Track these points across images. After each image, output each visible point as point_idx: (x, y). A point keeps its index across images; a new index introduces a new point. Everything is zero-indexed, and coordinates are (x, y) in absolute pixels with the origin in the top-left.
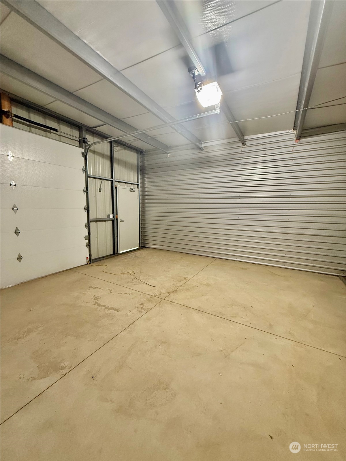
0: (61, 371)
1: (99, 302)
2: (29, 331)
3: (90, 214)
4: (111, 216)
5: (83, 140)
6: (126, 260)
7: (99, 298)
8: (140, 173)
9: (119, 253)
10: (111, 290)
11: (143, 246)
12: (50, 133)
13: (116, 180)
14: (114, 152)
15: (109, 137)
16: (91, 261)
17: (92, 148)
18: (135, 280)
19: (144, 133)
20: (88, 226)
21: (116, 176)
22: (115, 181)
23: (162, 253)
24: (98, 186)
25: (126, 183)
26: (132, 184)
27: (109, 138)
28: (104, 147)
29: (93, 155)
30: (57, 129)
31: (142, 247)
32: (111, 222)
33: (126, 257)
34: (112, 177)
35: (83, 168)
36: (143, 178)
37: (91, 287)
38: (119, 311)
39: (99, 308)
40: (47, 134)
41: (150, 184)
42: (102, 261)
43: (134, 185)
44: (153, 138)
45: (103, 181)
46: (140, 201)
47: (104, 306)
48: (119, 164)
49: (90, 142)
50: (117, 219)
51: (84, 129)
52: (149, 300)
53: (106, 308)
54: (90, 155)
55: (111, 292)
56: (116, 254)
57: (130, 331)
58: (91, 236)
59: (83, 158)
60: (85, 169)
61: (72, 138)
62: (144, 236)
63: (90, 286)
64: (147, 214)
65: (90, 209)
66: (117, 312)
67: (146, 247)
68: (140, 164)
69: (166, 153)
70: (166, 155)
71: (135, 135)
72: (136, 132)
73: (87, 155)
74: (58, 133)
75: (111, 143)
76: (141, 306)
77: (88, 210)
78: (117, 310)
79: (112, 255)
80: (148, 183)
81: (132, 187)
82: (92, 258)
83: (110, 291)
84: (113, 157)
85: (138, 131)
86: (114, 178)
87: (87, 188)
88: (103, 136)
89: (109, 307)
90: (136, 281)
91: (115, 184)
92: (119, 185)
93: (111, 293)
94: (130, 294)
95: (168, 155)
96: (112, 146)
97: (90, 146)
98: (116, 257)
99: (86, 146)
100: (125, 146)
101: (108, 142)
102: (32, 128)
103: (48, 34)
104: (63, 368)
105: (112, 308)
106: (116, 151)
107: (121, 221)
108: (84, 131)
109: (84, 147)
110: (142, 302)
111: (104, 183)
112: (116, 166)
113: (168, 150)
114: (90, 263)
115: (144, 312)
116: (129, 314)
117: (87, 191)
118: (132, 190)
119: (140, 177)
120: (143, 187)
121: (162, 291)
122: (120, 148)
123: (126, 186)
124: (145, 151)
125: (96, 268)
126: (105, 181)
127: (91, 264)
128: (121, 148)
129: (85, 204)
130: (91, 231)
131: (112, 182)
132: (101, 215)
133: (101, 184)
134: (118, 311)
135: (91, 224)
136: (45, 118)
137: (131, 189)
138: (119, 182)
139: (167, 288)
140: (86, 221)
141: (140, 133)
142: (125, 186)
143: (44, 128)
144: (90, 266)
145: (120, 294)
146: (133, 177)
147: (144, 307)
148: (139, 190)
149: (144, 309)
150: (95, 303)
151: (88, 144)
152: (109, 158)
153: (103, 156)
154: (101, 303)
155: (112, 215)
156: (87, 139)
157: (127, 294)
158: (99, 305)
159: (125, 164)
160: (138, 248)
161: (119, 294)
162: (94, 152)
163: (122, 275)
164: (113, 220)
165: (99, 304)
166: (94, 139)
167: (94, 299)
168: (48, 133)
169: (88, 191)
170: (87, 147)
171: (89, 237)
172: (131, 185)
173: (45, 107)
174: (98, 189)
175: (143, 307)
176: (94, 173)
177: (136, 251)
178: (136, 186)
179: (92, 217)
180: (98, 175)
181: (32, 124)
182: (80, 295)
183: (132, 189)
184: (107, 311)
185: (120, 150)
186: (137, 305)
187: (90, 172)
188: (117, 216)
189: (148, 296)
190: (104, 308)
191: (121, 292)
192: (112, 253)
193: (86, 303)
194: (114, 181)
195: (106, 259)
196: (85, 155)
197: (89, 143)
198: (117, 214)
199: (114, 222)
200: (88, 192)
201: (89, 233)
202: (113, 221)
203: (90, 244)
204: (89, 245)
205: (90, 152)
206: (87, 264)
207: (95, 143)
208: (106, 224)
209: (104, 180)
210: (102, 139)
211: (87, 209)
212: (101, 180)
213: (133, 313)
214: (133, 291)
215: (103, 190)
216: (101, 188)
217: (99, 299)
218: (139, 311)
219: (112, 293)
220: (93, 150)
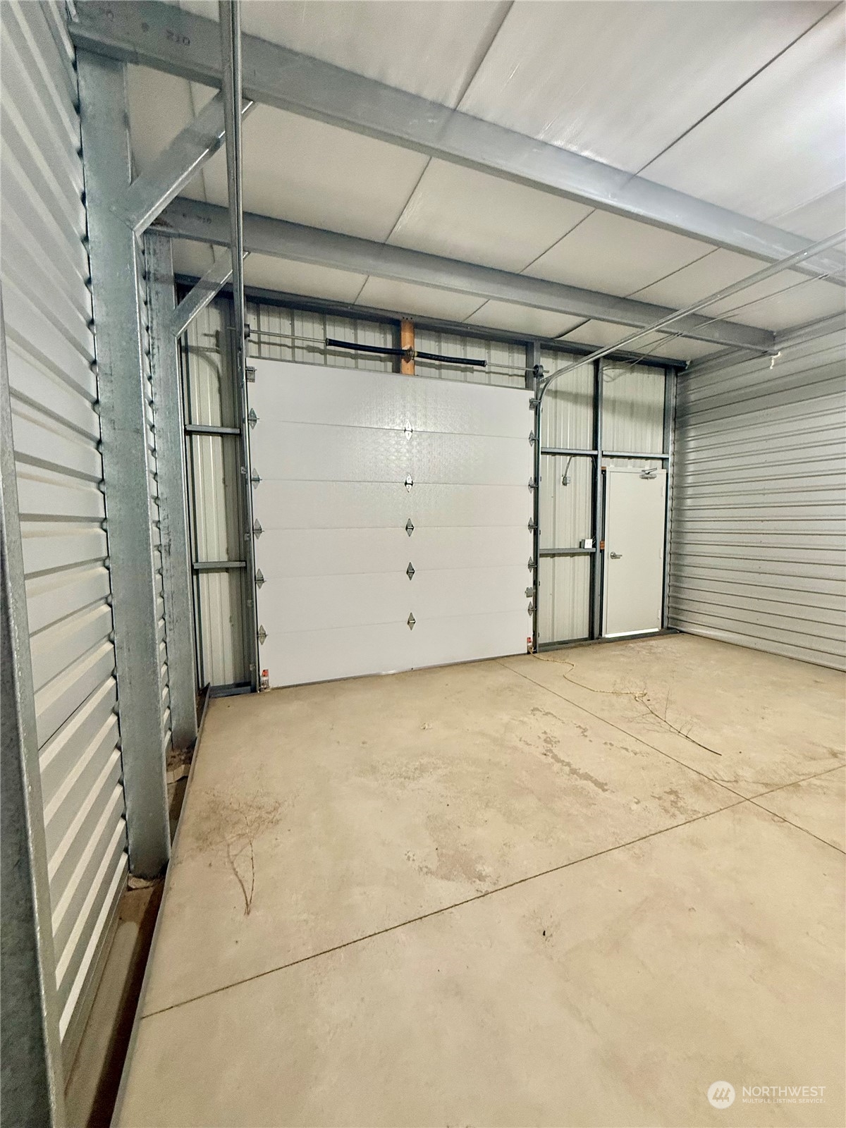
0: (477, 881)
1: (555, 751)
2: (422, 769)
3: (541, 538)
4: (589, 544)
5: (534, 372)
6: (622, 659)
7: (556, 740)
8: (671, 425)
9: (605, 638)
10: (585, 730)
11: (671, 627)
12: (472, 371)
13: (604, 453)
14: (604, 383)
15: (593, 349)
16: (537, 648)
17: (551, 386)
18: (651, 718)
19: (694, 314)
20: (534, 566)
21: (606, 445)
22: (603, 456)
23: (735, 653)
24: (560, 472)
25: (630, 457)
26: (647, 458)
27: (591, 353)
28: (578, 376)
29: (554, 401)
30: (484, 361)
31: (668, 628)
32: (588, 558)
33: (622, 650)
34: (595, 448)
35: (531, 433)
36: (681, 440)
37: (537, 709)
38: (607, 790)
39: (557, 766)
40: (466, 376)
41: (704, 454)
42: (564, 651)
43: (654, 461)
44: (722, 320)
45: (573, 458)
46: (669, 502)
47: (568, 764)
48: (614, 411)
49: (548, 372)
50: (602, 551)
51: (537, 345)
52: (697, 789)
53: (574, 772)
54: (547, 402)
55: (585, 734)
56: (598, 638)
57: (640, 858)
58: (540, 588)
59: (533, 412)
60: (535, 436)
61: (510, 374)
62: (677, 599)
63: (536, 706)
64: (689, 538)
65: (541, 527)
66: (600, 790)
67: (681, 632)
68: (673, 402)
69: (765, 353)
70: (767, 358)
71: (667, 326)
72: (670, 316)
73: (539, 403)
74: (486, 369)
75: (596, 363)
76: (672, 797)
77: (537, 529)
78: (602, 786)
79: (585, 639)
80: (697, 450)
81: (647, 465)
82: (540, 641)
83: (581, 730)
84: (599, 398)
85: (678, 313)
86: (601, 448)
87: (536, 479)
88: (578, 352)
89: (581, 772)
90: (652, 720)
91: (602, 462)
92: (611, 466)
93: (586, 736)
94: (636, 754)
95: (771, 359)
96: (600, 371)
97: (548, 381)
98: (596, 647)
99: (538, 384)
100: (632, 363)
101: (588, 363)
102: (443, 371)
103: (488, 167)
104: (481, 878)
105: (587, 777)
106: (609, 379)
107: (614, 556)
108: (537, 351)
109: (535, 387)
110: (675, 788)
111: (575, 462)
112: (606, 419)
113: (774, 344)
114: (534, 653)
115: (681, 818)
116: (634, 807)
117: (535, 486)
118: (647, 476)
119: (671, 437)
120: (681, 464)
121: (740, 772)
122: (618, 371)
123: (629, 467)
124: (691, 362)
125: (546, 667)
126: (578, 457)
127: (536, 655)
128: (621, 371)
129: (532, 516)
130: (540, 579)
131: (595, 457)
132: (566, 541)
133: (567, 468)
134: (604, 790)
135: (541, 561)
136: (464, 343)
137: (643, 473)
138: (612, 457)
139: (762, 769)
140: (531, 554)
141: (681, 319)
142: (627, 466)
143: (463, 365)
144: (535, 659)
145: (609, 746)
146: (651, 439)
147: (679, 804)
148: (667, 474)
149: (682, 810)
150: (547, 751)
151: (545, 377)
152: (591, 401)
153: (575, 398)
154: (562, 756)
155: (592, 540)
156: (542, 366)
157: (627, 749)
158: (555, 758)
159: (632, 410)
160: (657, 630)
161: (605, 743)
162: (556, 394)
163: (614, 698)
164: (592, 553)
165: (556, 755)
166: (556, 365)
167: (545, 741)
168: (468, 373)
169: (538, 484)
170: (542, 386)
171: (534, 593)
172: (643, 461)
173: (466, 322)
174: (560, 478)
175: (676, 803)
176: (553, 444)
177: (651, 640)
178: (661, 462)
179: (544, 545)
180: (561, 447)
181: (443, 363)
182: (514, 722)
183: (647, 472)
184: (576, 780)
185: (620, 375)
186: (658, 791)
187: (546, 442)
188: (604, 543)
189: (695, 776)
190: (567, 769)
191: (612, 743)
192: (586, 635)
193: (527, 744)
194: (600, 456)
195: (572, 648)
196: (536, 406)
197: (546, 375)
198: (603, 539)
199: (596, 559)
200: (538, 488)
201: (536, 583)
202: (593, 555)
203: (536, 607)
204: (534, 610)
205: (548, 395)
206: (529, 653)
207: (560, 372)
208: (574, 563)
209: (575, 455)
210: (576, 359)
211: (535, 528)
212: (568, 457)
213: (645, 809)
214: (645, 748)
215: (572, 480)
216: (568, 475)
217: (555, 743)
218: (666, 811)
219: (588, 739)
220: (554, 389)
